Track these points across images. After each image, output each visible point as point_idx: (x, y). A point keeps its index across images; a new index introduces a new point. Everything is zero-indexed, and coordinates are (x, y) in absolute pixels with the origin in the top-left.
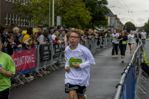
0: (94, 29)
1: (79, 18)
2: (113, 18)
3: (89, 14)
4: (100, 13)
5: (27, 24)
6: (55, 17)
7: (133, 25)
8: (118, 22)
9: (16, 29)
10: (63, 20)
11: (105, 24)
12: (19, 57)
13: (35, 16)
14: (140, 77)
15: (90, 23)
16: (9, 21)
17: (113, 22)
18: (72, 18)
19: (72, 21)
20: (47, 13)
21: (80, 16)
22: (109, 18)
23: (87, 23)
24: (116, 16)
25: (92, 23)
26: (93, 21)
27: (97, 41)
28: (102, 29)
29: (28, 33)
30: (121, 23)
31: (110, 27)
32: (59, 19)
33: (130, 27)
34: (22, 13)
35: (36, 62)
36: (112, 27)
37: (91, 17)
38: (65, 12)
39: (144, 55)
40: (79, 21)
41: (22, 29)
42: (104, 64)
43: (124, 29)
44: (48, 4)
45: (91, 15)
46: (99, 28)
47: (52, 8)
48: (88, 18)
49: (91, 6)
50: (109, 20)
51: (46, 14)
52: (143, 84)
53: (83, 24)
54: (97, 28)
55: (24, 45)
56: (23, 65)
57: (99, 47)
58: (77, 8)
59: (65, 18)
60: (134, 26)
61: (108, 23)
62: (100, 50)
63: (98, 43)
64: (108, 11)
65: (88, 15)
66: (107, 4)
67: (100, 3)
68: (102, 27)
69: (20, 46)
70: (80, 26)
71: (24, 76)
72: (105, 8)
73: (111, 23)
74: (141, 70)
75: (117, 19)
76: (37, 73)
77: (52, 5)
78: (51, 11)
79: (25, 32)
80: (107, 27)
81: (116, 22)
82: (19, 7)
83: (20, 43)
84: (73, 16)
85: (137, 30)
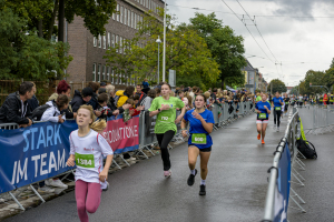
0: (223, 89)
1: (202, 73)
2: (253, 74)
4: (233, 65)
5: (124, 81)
6: (167, 70)
9: (110, 87)
10: (177, 76)
11: (241, 82)
12: (115, 128)
13: (136, 70)
14: (295, 161)
16: (98, 76)
17: (252, 78)
18: (192, 73)
20: (154, 65)
23: (213, 80)
27: (228, 106)
29: (125, 94)
30: (263, 81)
32: (172, 73)
33: (277, 86)
34: (117, 65)
35: (140, 136)
36: (251, 86)
37: (220, 72)
38: (181, 64)
39: (301, 128)
41: (118, 88)
42: (241, 142)
43: (269, 90)
44: (156, 52)
47: (161, 58)
48: (215, 73)
49: (220, 55)
50: (246, 76)
51: (153, 67)
52: (300, 171)
55: (122, 111)
56: (120, 141)
57: (232, 115)
58: (199, 57)
59: (182, 72)
63: (231, 110)
64: (244, 63)
66: (243, 52)
67: (233, 50)
69: (117, 111)
70: (203, 85)
71: (122, 156)
72: (241, 58)
74: (296, 151)
76: (141, 154)
77: (161, 53)
78: (161, 62)
79: (120, 92)
82: (113, 56)
83: (116, 108)
84: (193, 69)
85: (288, 92)
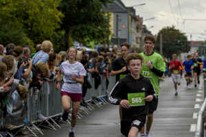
3: (56, 5)
7: (182, 37)
8: (137, 28)
15: (57, 30)
19: (6, 26)
21: (29, 12)
22: (112, 16)
24: (132, 10)
25: (63, 32)
26: (66, 24)
28: (92, 47)
31: (115, 41)
40: (26, 25)
45: (59, 8)
46: (85, 45)
53: (38, 35)
54: (77, 44)
60: (185, 38)
61: (109, 32)
62: (91, 108)
65: (52, 7)
68: (92, 43)
73: (117, 30)
75: (136, 19)
80: (108, 42)
81: (133, 29)
